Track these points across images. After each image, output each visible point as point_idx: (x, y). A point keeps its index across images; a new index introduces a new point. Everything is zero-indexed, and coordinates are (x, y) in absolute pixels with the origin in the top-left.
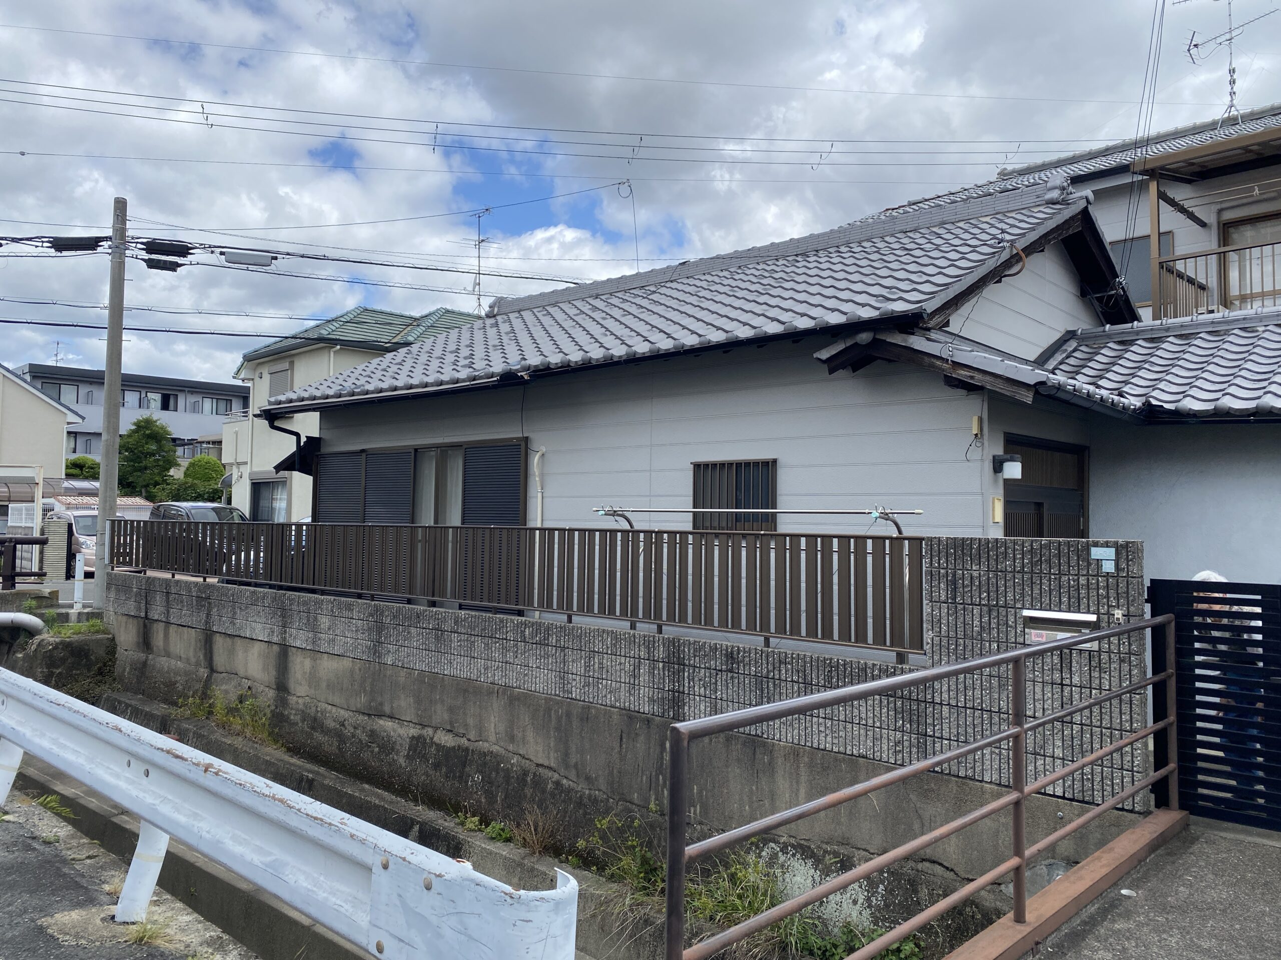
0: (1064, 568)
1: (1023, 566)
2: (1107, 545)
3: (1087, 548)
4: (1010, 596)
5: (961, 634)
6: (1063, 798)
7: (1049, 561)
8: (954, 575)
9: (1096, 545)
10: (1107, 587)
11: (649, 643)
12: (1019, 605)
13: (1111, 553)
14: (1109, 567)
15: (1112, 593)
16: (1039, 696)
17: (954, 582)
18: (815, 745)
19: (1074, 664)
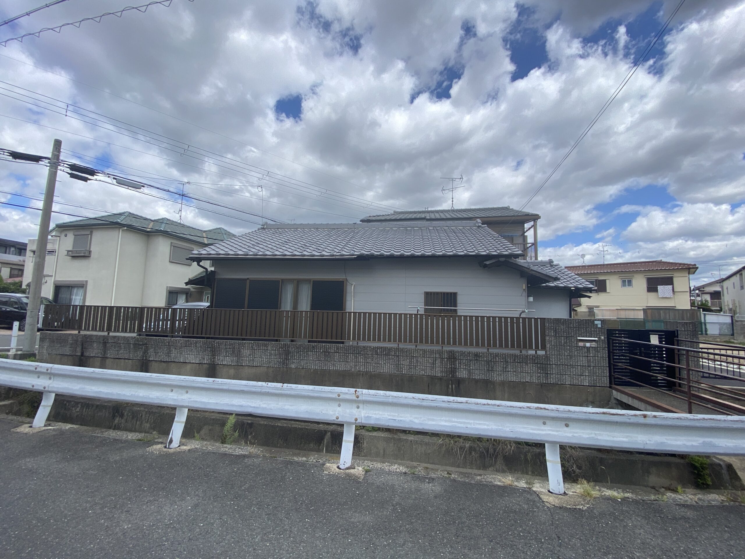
0: (587, 326)
1: (576, 326)
2: (598, 320)
3: (594, 321)
4: (572, 334)
5: (558, 344)
6: (589, 386)
7: (583, 325)
8: (556, 328)
9: (596, 320)
10: (599, 331)
11: (440, 353)
12: (575, 336)
13: (600, 322)
14: (599, 326)
15: (600, 332)
16: (581, 360)
17: (556, 330)
18: (510, 380)
19: (591, 351)
